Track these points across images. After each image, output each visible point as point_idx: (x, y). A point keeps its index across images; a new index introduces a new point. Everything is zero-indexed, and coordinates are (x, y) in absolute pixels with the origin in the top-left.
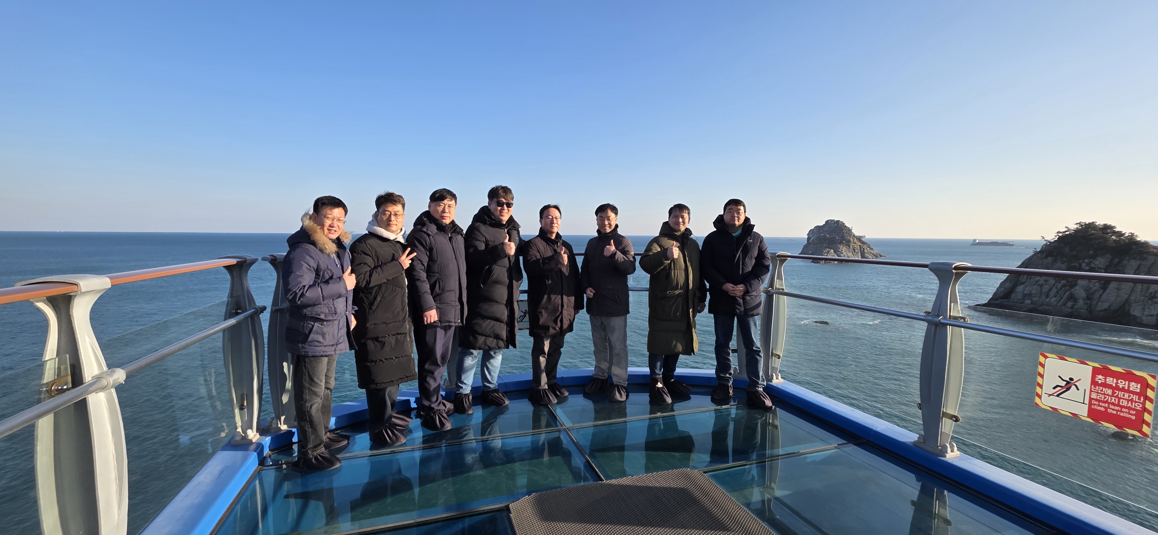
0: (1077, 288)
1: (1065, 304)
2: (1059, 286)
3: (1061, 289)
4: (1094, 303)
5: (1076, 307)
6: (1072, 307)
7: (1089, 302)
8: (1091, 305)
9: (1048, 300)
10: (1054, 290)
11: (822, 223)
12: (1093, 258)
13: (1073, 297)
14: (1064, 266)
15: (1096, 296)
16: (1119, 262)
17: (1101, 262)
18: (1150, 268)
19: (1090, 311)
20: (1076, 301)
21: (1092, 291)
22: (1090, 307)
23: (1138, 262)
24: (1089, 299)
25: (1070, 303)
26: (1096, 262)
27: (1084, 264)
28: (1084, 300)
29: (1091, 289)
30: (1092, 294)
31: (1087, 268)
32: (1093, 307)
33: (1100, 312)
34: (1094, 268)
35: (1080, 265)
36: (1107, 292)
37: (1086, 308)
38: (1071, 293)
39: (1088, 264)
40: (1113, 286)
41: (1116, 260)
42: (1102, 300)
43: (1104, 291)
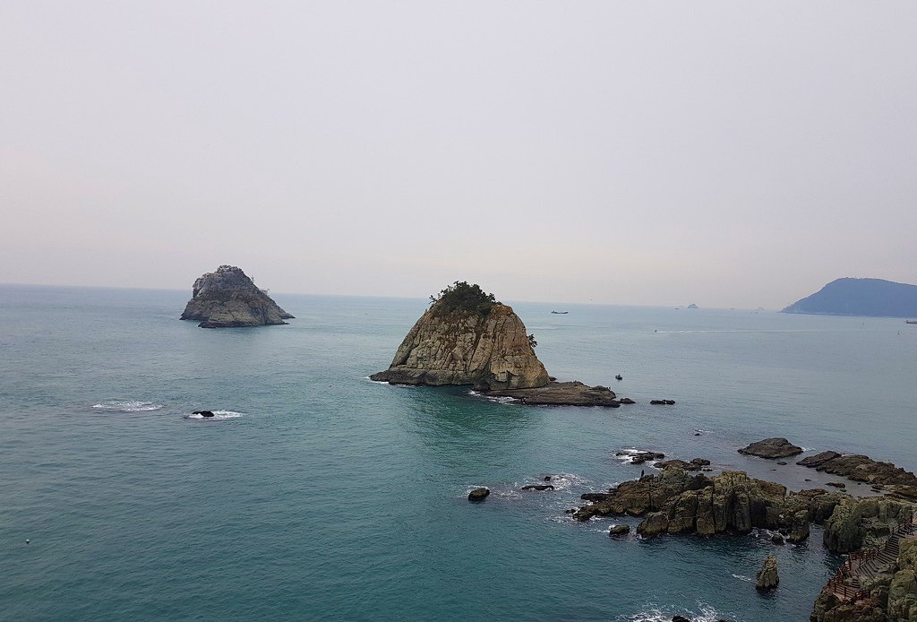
0: (456, 348)
1: (448, 367)
2: (443, 347)
3: (445, 350)
4: (469, 364)
5: (456, 368)
6: (454, 370)
7: (465, 363)
8: (466, 365)
9: (435, 363)
10: (440, 351)
11: (213, 270)
12: (466, 317)
13: (453, 359)
14: (446, 327)
15: (469, 357)
16: (484, 322)
17: (472, 322)
18: (502, 327)
19: (466, 372)
20: (455, 363)
21: (467, 351)
22: (465, 368)
23: (495, 322)
24: (464, 360)
25: (452, 365)
26: (468, 322)
27: (460, 325)
28: (461, 361)
29: (466, 349)
30: (467, 354)
31: (462, 328)
32: (468, 368)
33: (472, 372)
34: (467, 328)
35: (458, 325)
36: (476, 352)
37: (463, 369)
38: (452, 354)
39: (463, 324)
40: (480, 345)
41: (482, 320)
42: (473, 359)
43: (474, 352)
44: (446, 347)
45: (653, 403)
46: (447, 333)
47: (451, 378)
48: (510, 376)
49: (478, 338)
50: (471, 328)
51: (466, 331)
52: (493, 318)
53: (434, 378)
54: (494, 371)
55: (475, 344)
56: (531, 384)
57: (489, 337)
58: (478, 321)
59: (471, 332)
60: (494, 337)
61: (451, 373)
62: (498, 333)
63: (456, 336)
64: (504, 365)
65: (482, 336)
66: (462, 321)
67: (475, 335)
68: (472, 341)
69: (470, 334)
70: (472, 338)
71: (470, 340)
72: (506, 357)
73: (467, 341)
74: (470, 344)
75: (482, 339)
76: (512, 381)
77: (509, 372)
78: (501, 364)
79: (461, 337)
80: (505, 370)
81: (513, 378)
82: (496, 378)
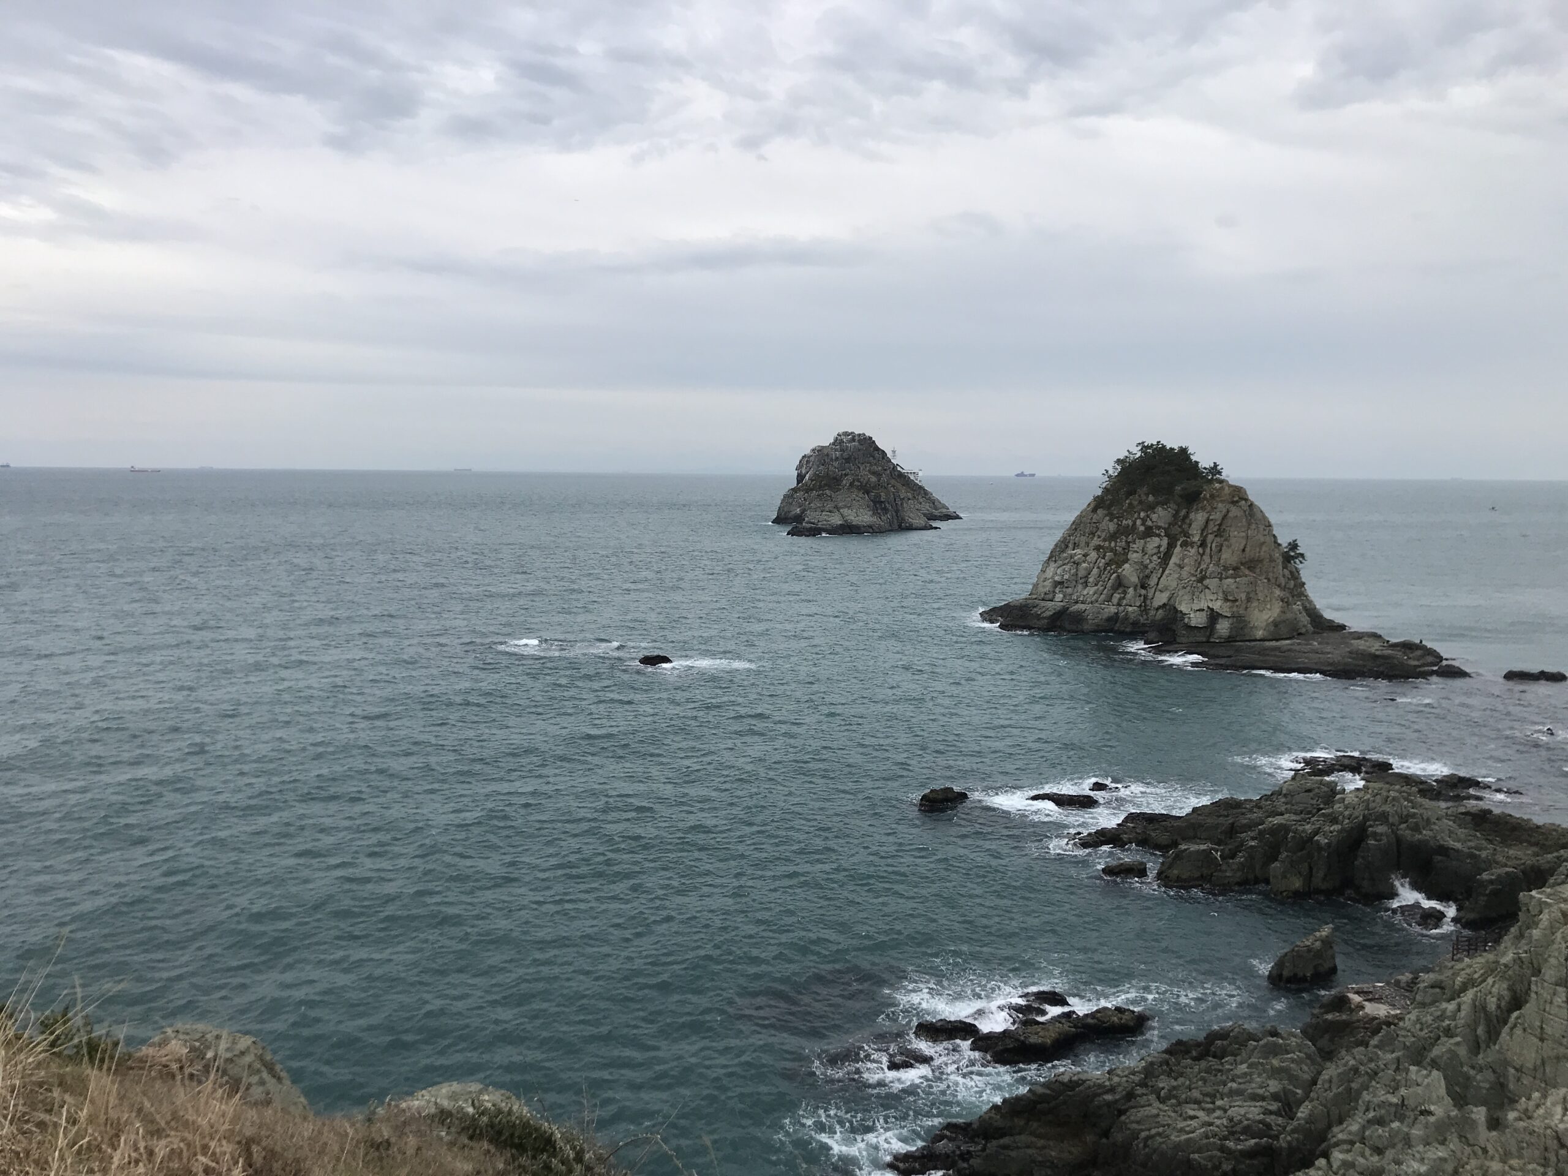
0: (1126, 566)
1: (1109, 599)
2: (1102, 563)
3: (1105, 569)
4: (1150, 595)
5: (1125, 602)
6: (1119, 605)
7: (1143, 592)
8: (1145, 597)
9: (1085, 592)
10: (1095, 571)
11: (826, 440)
12: (1151, 508)
13: (1120, 584)
14: (1112, 527)
15: (1153, 581)
16: (1186, 516)
17: (1161, 516)
18: (1220, 525)
19: (1144, 608)
20: (1125, 593)
21: (1147, 572)
22: (1144, 602)
23: (1206, 515)
24: (1143, 587)
25: (1117, 596)
26: (1154, 517)
27: (1139, 522)
28: (1135, 589)
29: (1146, 567)
30: (1148, 577)
31: (1142, 528)
32: (1148, 602)
33: (1157, 609)
34: (1150, 528)
35: (1134, 523)
36: (1167, 572)
37: (1138, 604)
38: (1118, 576)
39: (1144, 521)
40: (1174, 560)
41: (1183, 512)
42: (1160, 587)
43: (1163, 571)
44: (1107, 564)
45: (1511, 676)
46: (1113, 537)
47: (1114, 619)
48: (1214, 617)
49: (1171, 546)
50: (1159, 528)
51: (1149, 533)
52: (1203, 509)
53: (1080, 618)
54: (1183, 608)
55: (1166, 557)
56: (1260, 634)
57: (1192, 544)
58: (1175, 516)
59: (1159, 536)
60: (1203, 544)
61: (1113, 610)
62: (1211, 537)
63: (1128, 543)
64: (1202, 596)
65: (1179, 543)
66: (1142, 514)
67: (1165, 541)
68: (1159, 552)
69: (1157, 539)
70: (1159, 547)
71: (1155, 551)
72: (1206, 582)
73: (1150, 552)
74: (1155, 558)
75: (1178, 549)
76: (1218, 626)
77: (1212, 610)
78: (1197, 594)
79: (1138, 545)
80: (1203, 605)
81: (1220, 620)
82: (1186, 620)
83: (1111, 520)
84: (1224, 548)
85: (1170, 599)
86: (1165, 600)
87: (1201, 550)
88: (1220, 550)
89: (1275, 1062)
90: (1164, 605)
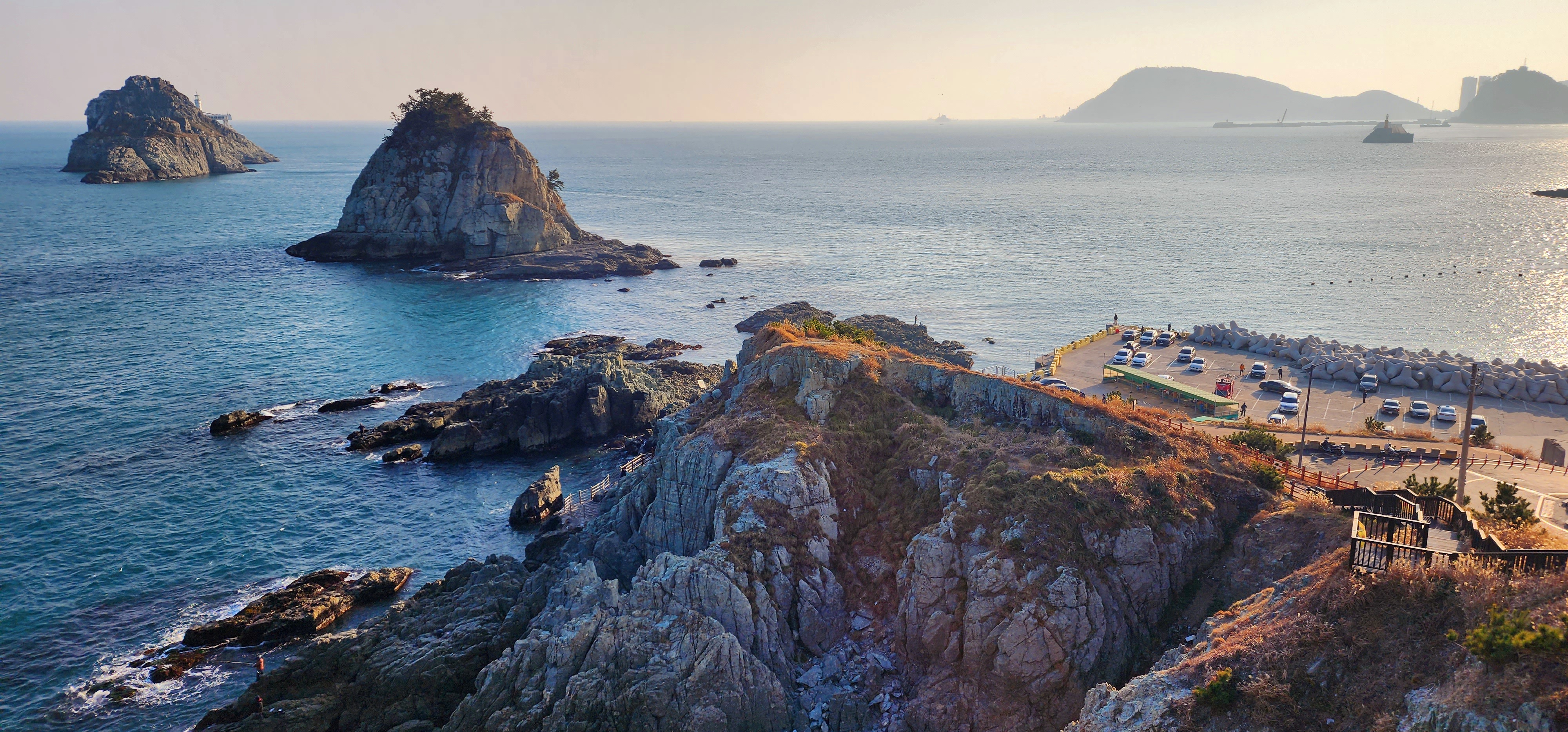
0: (418, 198)
1: (407, 227)
2: (398, 196)
5: (420, 229)
10: (392, 204)
12: (435, 147)
13: (415, 214)
14: (403, 164)
15: (443, 210)
16: (465, 153)
17: (444, 154)
18: (493, 160)
19: (438, 233)
20: (419, 221)
21: (437, 202)
22: (437, 228)
23: (480, 153)
24: (435, 215)
25: (413, 225)
26: (438, 155)
27: (425, 160)
28: (428, 218)
29: (436, 198)
30: (438, 206)
31: (428, 165)
32: (440, 228)
33: (449, 233)
34: (436, 164)
35: (422, 160)
36: (453, 201)
37: (432, 230)
38: (412, 208)
39: (430, 159)
40: (458, 191)
41: (462, 150)
42: (449, 214)
43: (450, 202)
44: (403, 197)
45: (705, 264)
46: (403, 174)
47: (413, 244)
48: (494, 236)
49: (455, 179)
50: (442, 164)
51: (434, 169)
52: (478, 147)
53: (382, 245)
54: (468, 230)
55: (452, 188)
56: (531, 247)
57: (472, 177)
58: (456, 153)
59: (444, 171)
60: (481, 177)
61: (411, 236)
62: (488, 170)
63: (418, 178)
64: (482, 219)
65: (461, 177)
66: (427, 152)
67: (449, 175)
68: (445, 185)
69: (442, 174)
70: (445, 180)
71: (441, 184)
72: (484, 208)
73: (437, 185)
74: (442, 190)
75: (461, 181)
76: (498, 244)
77: (491, 230)
78: (477, 218)
79: (427, 179)
80: (484, 227)
81: (499, 239)
82: (471, 240)
83: (401, 158)
84: (499, 179)
85: (459, 224)
86: (455, 226)
87: (480, 182)
88: (496, 181)
89: (492, 583)
90: (454, 229)
